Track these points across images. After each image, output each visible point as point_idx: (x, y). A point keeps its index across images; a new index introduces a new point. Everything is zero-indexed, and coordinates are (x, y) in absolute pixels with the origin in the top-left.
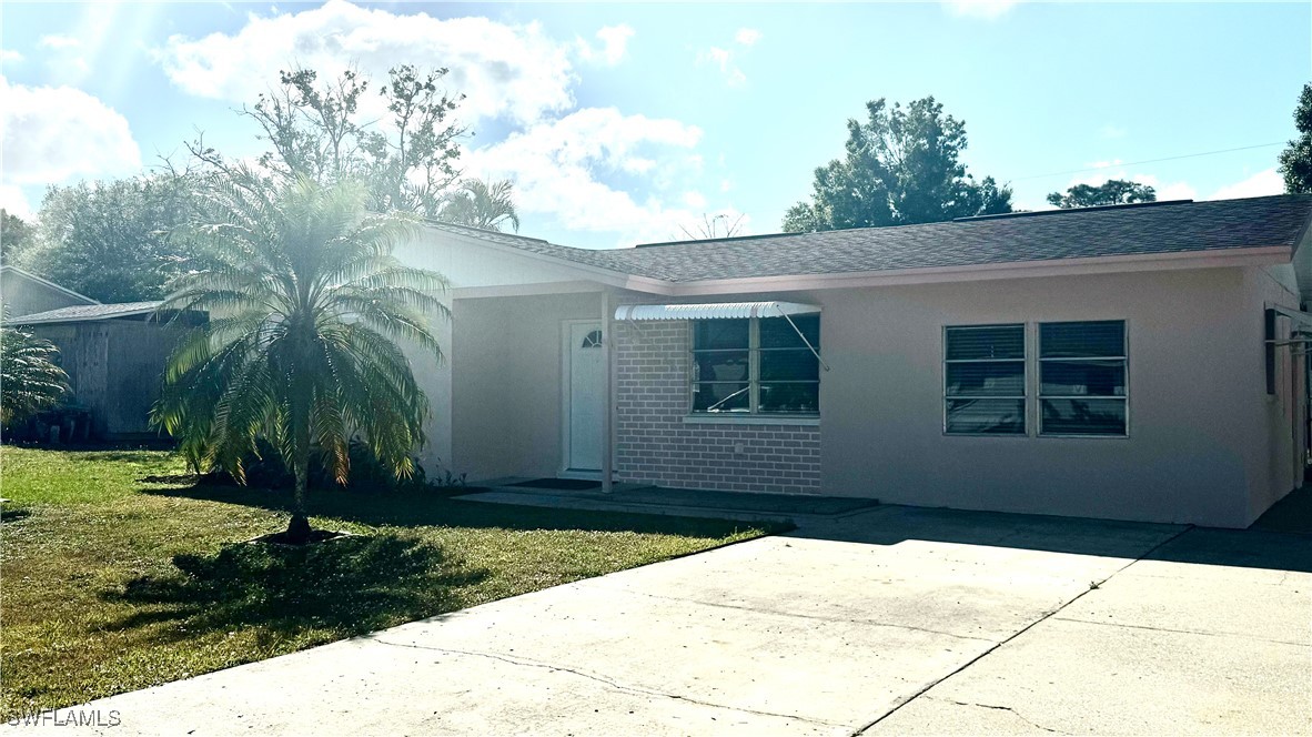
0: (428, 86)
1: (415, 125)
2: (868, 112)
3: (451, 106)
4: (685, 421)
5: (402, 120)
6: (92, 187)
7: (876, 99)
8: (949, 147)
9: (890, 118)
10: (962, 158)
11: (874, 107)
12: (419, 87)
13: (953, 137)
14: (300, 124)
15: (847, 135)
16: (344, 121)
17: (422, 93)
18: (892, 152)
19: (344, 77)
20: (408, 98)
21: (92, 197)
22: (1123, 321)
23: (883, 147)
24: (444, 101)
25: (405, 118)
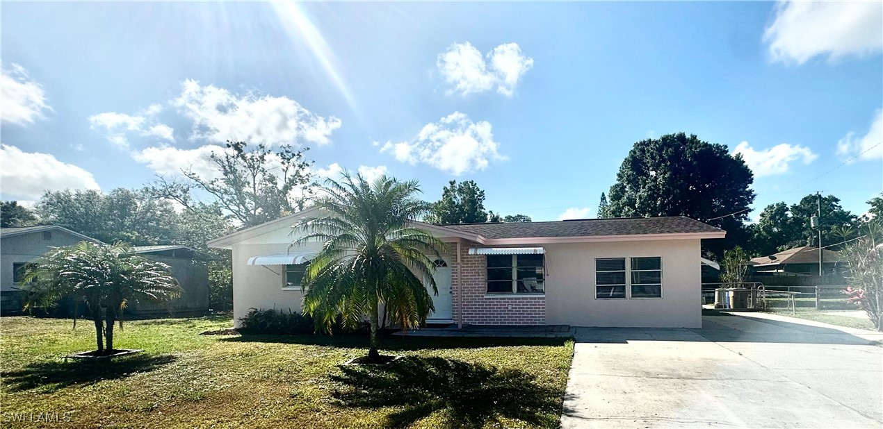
0: (298, 155)
1: (292, 171)
2: (450, 185)
3: (308, 165)
4: (485, 297)
5: (285, 169)
6: (73, 192)
7: (453, 180)
8: (479, 199)
9: (458, 187)
10: (484, 203)
11: (452, 183)
12: (294, 155)
13: (480, 196)
14: (239, 168)
15: (443, 192)
16: (258, 167)
17: (295, 158)
18: (459, 199)
19: (259, 147)
20: (289, 159)
21: (73, 197)
22: (660, 258)
23: (455, 197)
24: (304, 163)
25: (287, 168)
